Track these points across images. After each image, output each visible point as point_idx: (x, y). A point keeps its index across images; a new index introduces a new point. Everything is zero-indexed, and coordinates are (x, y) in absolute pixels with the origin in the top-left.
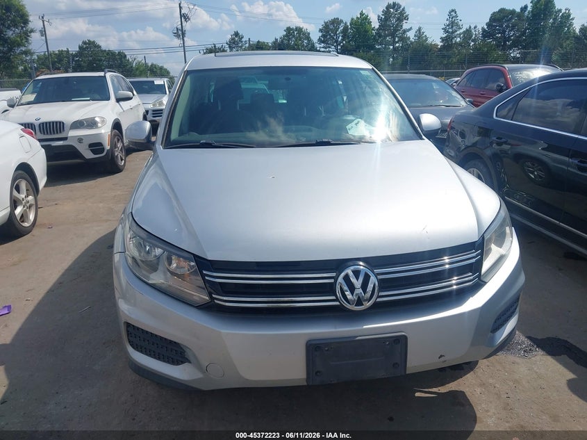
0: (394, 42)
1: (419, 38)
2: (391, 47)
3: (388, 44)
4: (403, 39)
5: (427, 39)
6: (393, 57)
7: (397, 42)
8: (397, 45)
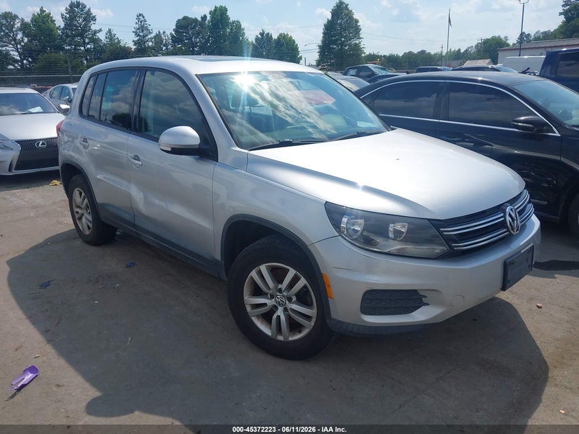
0: (84, 44)
1: (111, 40)
2: (82, 48)
3: (79, 45)
4: (95, 41)
5: (119, 42)
6: (87, 59)
7: (88, 44)
8: (89, 46)
